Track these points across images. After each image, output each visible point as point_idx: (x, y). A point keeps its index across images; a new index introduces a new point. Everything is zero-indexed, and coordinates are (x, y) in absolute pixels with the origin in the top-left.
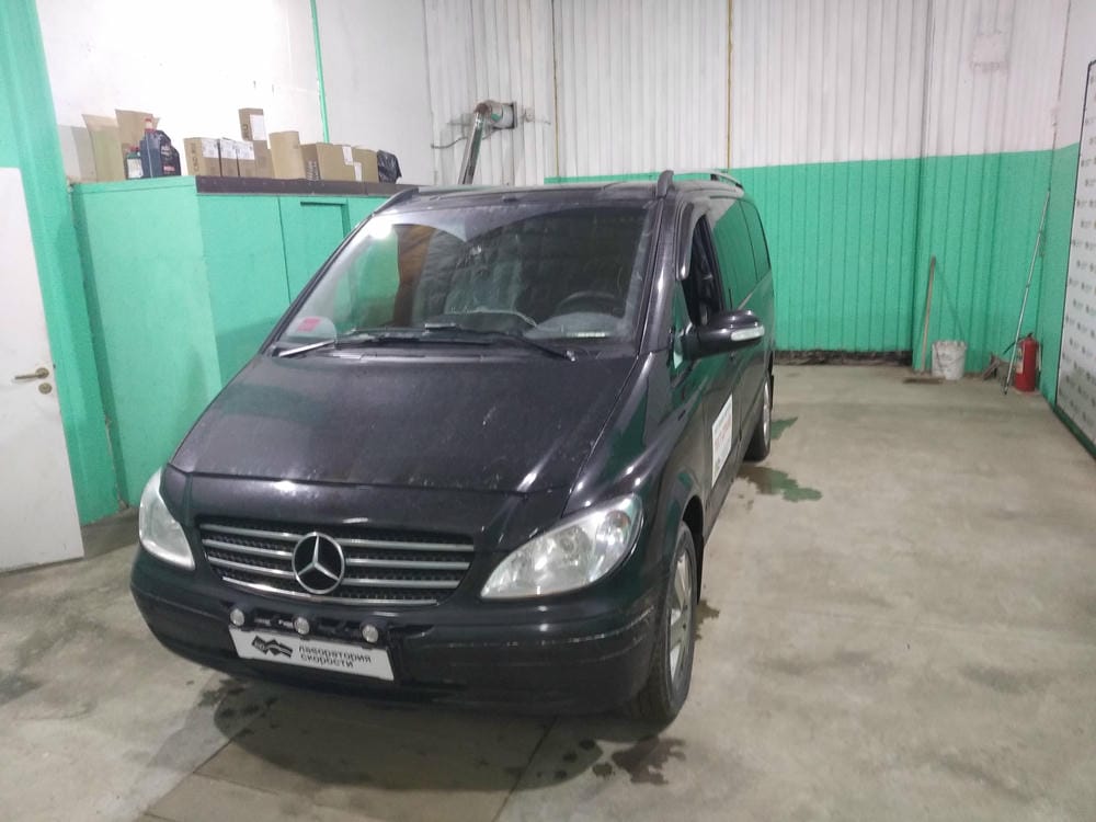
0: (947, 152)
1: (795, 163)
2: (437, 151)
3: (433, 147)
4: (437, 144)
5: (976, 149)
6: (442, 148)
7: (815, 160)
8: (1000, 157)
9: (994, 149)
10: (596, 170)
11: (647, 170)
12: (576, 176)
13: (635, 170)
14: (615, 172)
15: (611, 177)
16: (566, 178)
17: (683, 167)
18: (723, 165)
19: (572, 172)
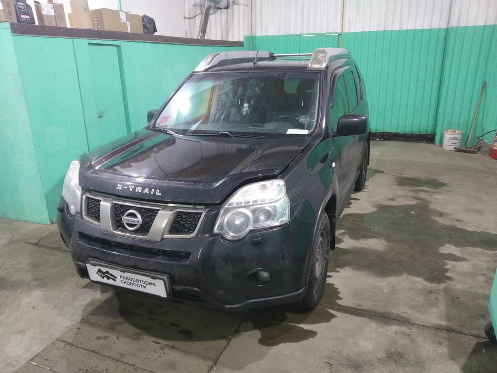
0: (463, 24)
2: (187, 20)
3: (185, 18)
4: (187, 16)
6: (189, 18)
7: (389, 29)
8: (493, 27)
9: (491, 23)
10: (272, 32)
11: (299, 33)
12: (261, 35)
13: (292, 33)
14: (282, 33)
15: (279, 37)
16: (256, 37)
17: (318, 32)
18: (339, 31)
19: (259, 33)
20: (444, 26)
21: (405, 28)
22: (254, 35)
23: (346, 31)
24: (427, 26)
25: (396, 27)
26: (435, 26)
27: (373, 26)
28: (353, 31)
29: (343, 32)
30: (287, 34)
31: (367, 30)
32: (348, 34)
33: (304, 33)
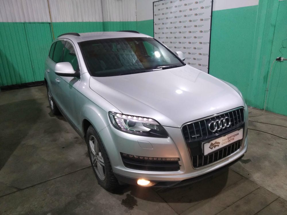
0: (112, 21)
1: (72, 21)
5: (118, 21)
7: (77, 21)
8: (123, 22)
11: (23, 21)
13: (18, 21)
14: (10, 21)
23: (54, 21)
24: (94, 21)
25: (80, 21)
26: (98, 21)
27: (68, 19)
28: (58, 21)
29: (52, 22)
30: (14, 22)
31: (66, 21)
32: (55, 23)
33: (27, 21)
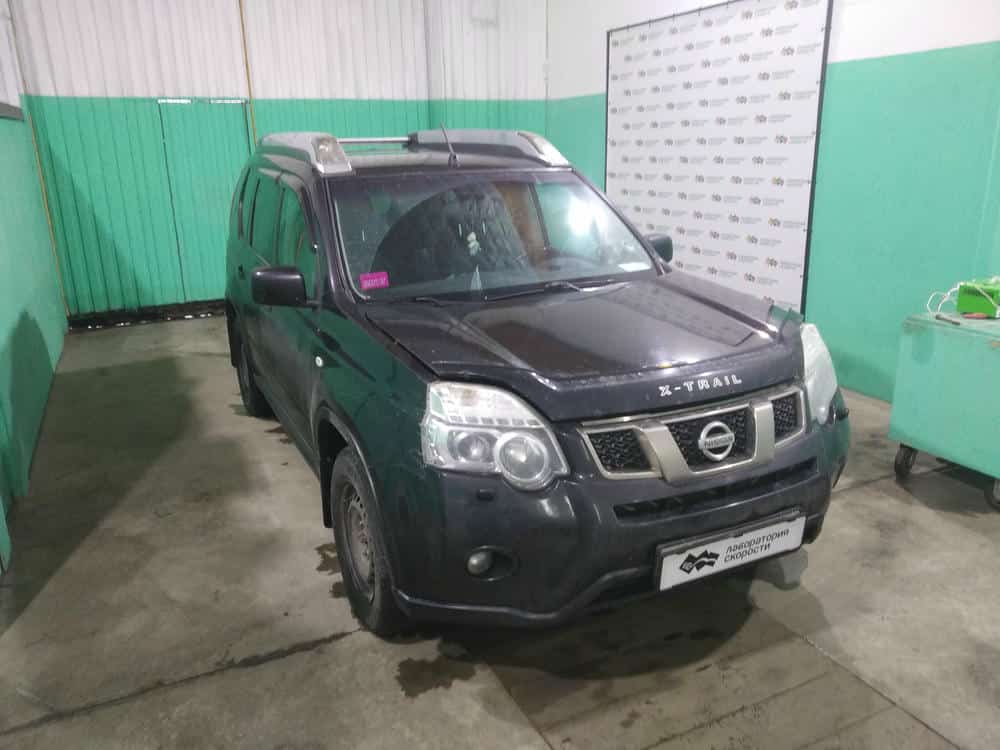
0: (460, 96)
1: (320, 97)
5: (482, 96)
7: (339, 96)
8: (499, 103)
9: (494, 97)
10: (82, 90)
11: (154, 95)
12: (53, 94)
13: (139, 93)
14: (113, 93)
15: (108, 100)
16: (39, 98)
17: (199, 94)
18: (244, 95)
19: (47, 90)
20: (423, 97)
21: (365, 96)
22: (32, 91)
23: (259, 95)
24: (398, 96)
26: (411, 96)
28: (272, 95)
29: (253, 98)
30: (126, 95)
31: (300, 96)
32: (263, 101)
33: (168, 94)
